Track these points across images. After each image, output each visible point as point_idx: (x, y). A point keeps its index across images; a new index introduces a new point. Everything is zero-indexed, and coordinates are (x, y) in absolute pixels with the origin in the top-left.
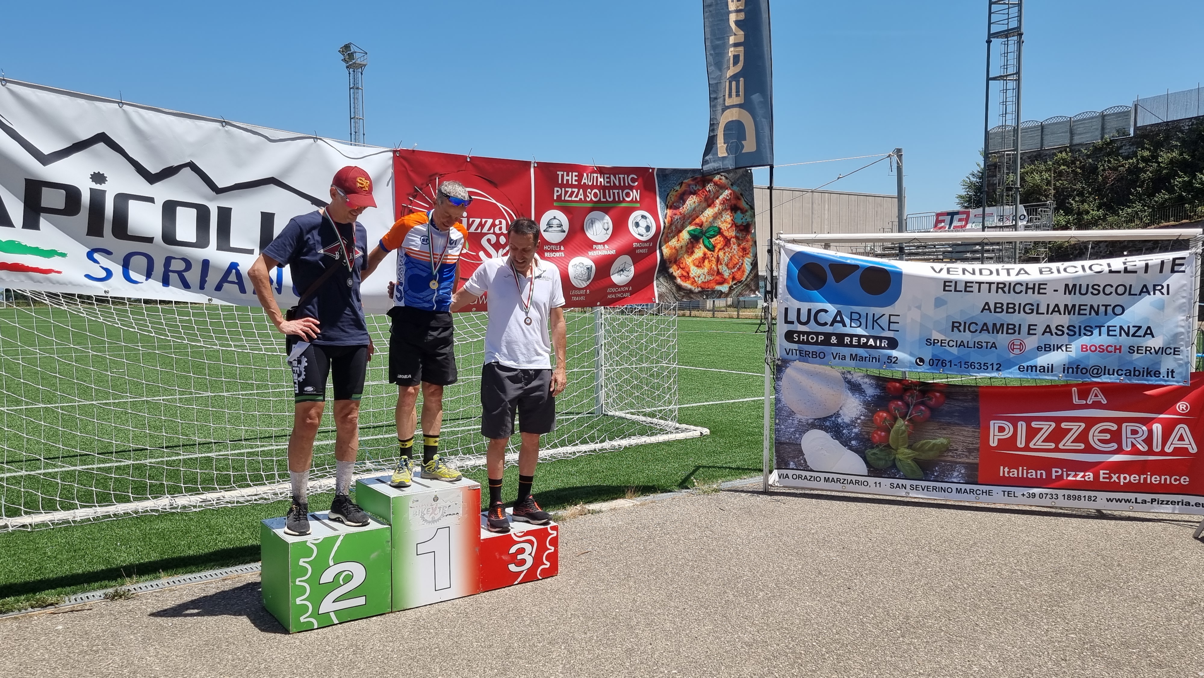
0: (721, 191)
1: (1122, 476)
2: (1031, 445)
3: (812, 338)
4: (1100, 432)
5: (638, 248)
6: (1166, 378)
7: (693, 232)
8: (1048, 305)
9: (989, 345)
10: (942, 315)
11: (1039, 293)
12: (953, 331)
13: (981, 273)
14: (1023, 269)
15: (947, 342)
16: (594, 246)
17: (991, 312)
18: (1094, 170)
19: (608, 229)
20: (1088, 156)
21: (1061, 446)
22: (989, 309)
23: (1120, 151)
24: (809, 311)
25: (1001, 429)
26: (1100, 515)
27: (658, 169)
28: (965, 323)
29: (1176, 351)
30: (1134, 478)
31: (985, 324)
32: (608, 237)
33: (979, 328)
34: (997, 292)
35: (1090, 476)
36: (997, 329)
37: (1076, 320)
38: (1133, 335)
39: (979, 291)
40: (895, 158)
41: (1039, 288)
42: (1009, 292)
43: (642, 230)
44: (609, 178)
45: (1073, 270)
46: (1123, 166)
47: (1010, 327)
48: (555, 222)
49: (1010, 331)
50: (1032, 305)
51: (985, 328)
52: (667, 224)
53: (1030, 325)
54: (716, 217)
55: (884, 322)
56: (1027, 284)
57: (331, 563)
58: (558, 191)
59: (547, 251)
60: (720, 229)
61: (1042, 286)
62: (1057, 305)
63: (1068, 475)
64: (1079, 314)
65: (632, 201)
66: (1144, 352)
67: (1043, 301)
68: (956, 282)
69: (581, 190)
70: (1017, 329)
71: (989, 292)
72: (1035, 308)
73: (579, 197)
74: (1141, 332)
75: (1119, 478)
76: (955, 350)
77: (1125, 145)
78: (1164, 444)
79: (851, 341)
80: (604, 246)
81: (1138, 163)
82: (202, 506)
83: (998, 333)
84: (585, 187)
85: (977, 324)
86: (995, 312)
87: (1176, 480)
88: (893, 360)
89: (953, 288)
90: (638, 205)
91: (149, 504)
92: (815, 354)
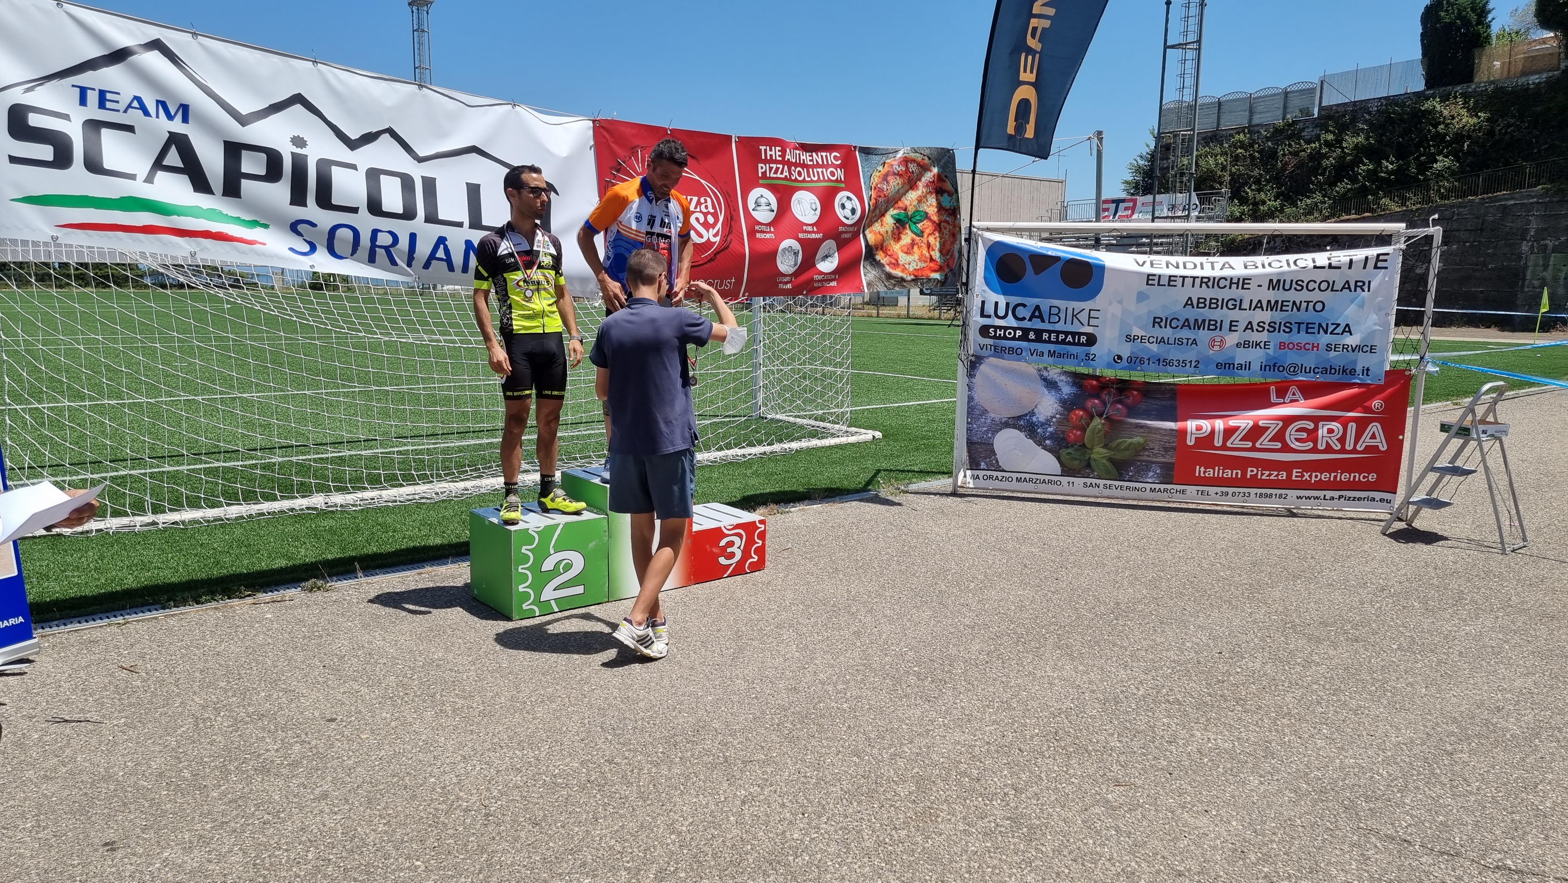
0: (924, 173)
1: (1314, 474)
2: (1229, 444)
3: (1010, 333)
4: (1297, 431)
5: (843, 232)
6: (1361, 376)
7: (897, 216)
8: (1251, 301)
9: (1190, 342)
10: (1144, 310)
11: (1243, 288)
12: (1154, 326)
13: (1185, 267)
14: (1227, 263)
15: (1147, 338)
17: (1193, 307)
18: (1273, 155)
19: (816, 210)
20: (1268, 139)
21: (1258, 445)
22: (1192, 304)
23: (1303, 134)
24: (1008, 304)
25: (1200, 429)
26: (1291, 514)
27: (860, 148)
28: (1167, 319)
29: (1372, 349)
30: (1325, 476)
31: (1187, 320)
32: (816, 218)
33: (1180, 324)
34: (1201, 287)
35: (1284, 475)
36: (1199, 325)
37: (1278, 316)
38: (1331, 333)
39: (1183, 286)
40: (1096, 140)
41: (1244, 284)
42: (1213, 287)
43: (848, 212)
44: (812, 156)
45: (1278, 264)
46: (1304, 150)
47: (1212, 323)
48: (763, 201)
49: (1211, 327)
50: (1235, 301)
51: (1186, 324)
52: (872, 207)
53: (1231, 322)
54: (920, 200)
55: (1084, 317)
56: (1231, 279)
57: (552, 551)
58: (762, 168)
60: (925, 213)
61: (1246, 281)
62: (1260, 301)
63: (1262, 474)
64: (1281, 310)
65: (836, 181)
66: (1341, 349)
67: (1247, 296)
68: (1160, 276)
69: (786, 167)
70: (1218, 325)
71: (1193, 286)
72: (1238, 303)
73: (784, 174)
74: (1339, 330)
75: (1310, 476)
76: (1154, 347)
77: (1308, 127)
78: (1356, 443)
79: (1049, 337)
81: (1321, 148)
82: (360, 505)
83: (1199, 329)
84: (789, 164)
85: (1178, 320)
86: (1198, 307)
87: (1364, 477)
88: (1091, 357)
89: (1156, 282)
90: (843, 185)
91: (300, 503)
92: (1012, 350)
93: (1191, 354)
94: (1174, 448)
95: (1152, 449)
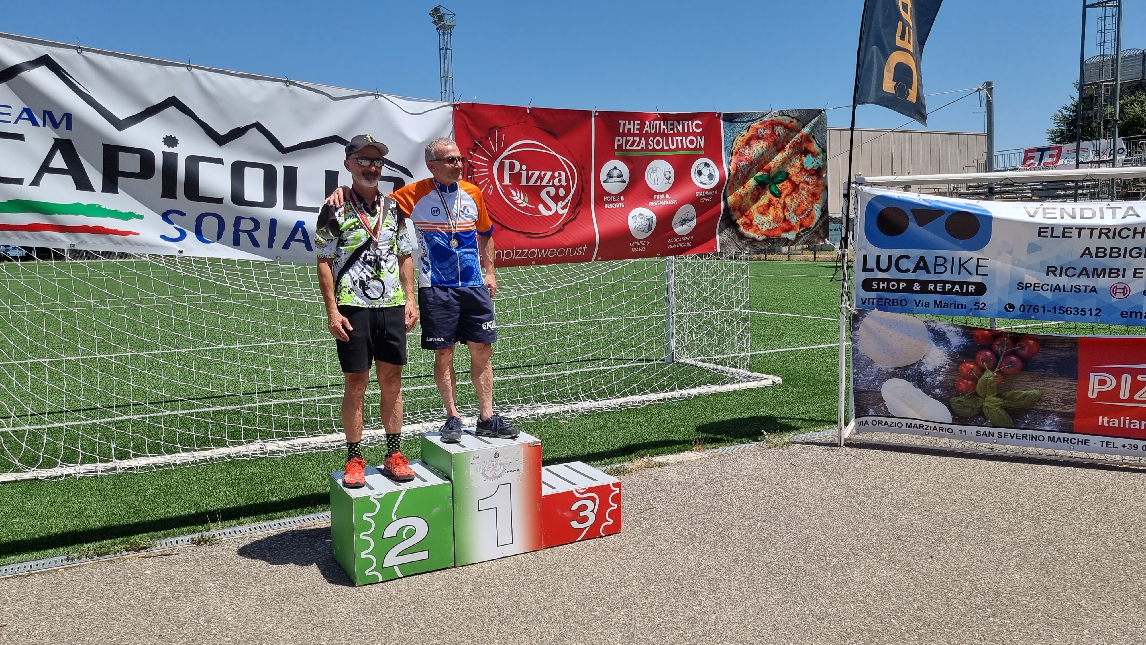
0: (792, 134)
3: (893, 286)
5: (702, 197)
7: (760, 179)
9: (1089, 289)
10: (1036, 258)
12: (1047, 275)
13: (1082, 215)
14: (1131, 208)
15: (1040, 286)
16: (655, 196)
17: (1091, 256)
19: (670, 178)
22: (1090, 254)
24: (890, 257)
25: (1102, 382)
27: (724, 114)
28: (1062, 267)
31: (1085, 268)
32: (670, 186)
33: (1078, 272)
34: (1100, 236)
36: (1098, 273)
39: (1079, 236)
40: (985, 92)
42: (1114, 237)
43: (705, 178)
44: (673, 125)
47: (1113, 271)
48: (616, 173)
49: (1113, 275)
50: (1140, 249)
51: (1084, 272)
52: (732, 172)
53: (1136, 269)
54: (785, 161)
55: (971, 266)
57: (394, 518)
58: (619, 141)
59: (607, 202)
60: (788, 174)
65: (696, 148)
68: (1053, 227)
69: (643, 139)
70: (1121, 273)
71: (1091, 237)
73: (641, 145)
76: (1049, 295)
79: (935, 288)
80: (665, 196)
83: (1099, 276)
84: (647, 136)
85: (1075, 269)
86: (1097, 256)
88: (981, 307)
89: (1049, 233)
90: (702, 152)
91: (242, 449)
92: (896, 302)
93: (1091, 302)
94: (1074, 401)
95: (1050, 400)
